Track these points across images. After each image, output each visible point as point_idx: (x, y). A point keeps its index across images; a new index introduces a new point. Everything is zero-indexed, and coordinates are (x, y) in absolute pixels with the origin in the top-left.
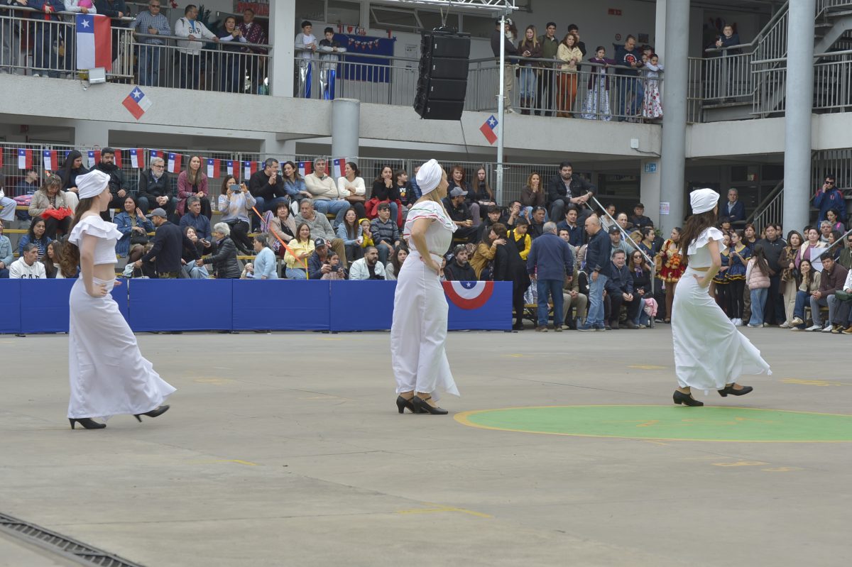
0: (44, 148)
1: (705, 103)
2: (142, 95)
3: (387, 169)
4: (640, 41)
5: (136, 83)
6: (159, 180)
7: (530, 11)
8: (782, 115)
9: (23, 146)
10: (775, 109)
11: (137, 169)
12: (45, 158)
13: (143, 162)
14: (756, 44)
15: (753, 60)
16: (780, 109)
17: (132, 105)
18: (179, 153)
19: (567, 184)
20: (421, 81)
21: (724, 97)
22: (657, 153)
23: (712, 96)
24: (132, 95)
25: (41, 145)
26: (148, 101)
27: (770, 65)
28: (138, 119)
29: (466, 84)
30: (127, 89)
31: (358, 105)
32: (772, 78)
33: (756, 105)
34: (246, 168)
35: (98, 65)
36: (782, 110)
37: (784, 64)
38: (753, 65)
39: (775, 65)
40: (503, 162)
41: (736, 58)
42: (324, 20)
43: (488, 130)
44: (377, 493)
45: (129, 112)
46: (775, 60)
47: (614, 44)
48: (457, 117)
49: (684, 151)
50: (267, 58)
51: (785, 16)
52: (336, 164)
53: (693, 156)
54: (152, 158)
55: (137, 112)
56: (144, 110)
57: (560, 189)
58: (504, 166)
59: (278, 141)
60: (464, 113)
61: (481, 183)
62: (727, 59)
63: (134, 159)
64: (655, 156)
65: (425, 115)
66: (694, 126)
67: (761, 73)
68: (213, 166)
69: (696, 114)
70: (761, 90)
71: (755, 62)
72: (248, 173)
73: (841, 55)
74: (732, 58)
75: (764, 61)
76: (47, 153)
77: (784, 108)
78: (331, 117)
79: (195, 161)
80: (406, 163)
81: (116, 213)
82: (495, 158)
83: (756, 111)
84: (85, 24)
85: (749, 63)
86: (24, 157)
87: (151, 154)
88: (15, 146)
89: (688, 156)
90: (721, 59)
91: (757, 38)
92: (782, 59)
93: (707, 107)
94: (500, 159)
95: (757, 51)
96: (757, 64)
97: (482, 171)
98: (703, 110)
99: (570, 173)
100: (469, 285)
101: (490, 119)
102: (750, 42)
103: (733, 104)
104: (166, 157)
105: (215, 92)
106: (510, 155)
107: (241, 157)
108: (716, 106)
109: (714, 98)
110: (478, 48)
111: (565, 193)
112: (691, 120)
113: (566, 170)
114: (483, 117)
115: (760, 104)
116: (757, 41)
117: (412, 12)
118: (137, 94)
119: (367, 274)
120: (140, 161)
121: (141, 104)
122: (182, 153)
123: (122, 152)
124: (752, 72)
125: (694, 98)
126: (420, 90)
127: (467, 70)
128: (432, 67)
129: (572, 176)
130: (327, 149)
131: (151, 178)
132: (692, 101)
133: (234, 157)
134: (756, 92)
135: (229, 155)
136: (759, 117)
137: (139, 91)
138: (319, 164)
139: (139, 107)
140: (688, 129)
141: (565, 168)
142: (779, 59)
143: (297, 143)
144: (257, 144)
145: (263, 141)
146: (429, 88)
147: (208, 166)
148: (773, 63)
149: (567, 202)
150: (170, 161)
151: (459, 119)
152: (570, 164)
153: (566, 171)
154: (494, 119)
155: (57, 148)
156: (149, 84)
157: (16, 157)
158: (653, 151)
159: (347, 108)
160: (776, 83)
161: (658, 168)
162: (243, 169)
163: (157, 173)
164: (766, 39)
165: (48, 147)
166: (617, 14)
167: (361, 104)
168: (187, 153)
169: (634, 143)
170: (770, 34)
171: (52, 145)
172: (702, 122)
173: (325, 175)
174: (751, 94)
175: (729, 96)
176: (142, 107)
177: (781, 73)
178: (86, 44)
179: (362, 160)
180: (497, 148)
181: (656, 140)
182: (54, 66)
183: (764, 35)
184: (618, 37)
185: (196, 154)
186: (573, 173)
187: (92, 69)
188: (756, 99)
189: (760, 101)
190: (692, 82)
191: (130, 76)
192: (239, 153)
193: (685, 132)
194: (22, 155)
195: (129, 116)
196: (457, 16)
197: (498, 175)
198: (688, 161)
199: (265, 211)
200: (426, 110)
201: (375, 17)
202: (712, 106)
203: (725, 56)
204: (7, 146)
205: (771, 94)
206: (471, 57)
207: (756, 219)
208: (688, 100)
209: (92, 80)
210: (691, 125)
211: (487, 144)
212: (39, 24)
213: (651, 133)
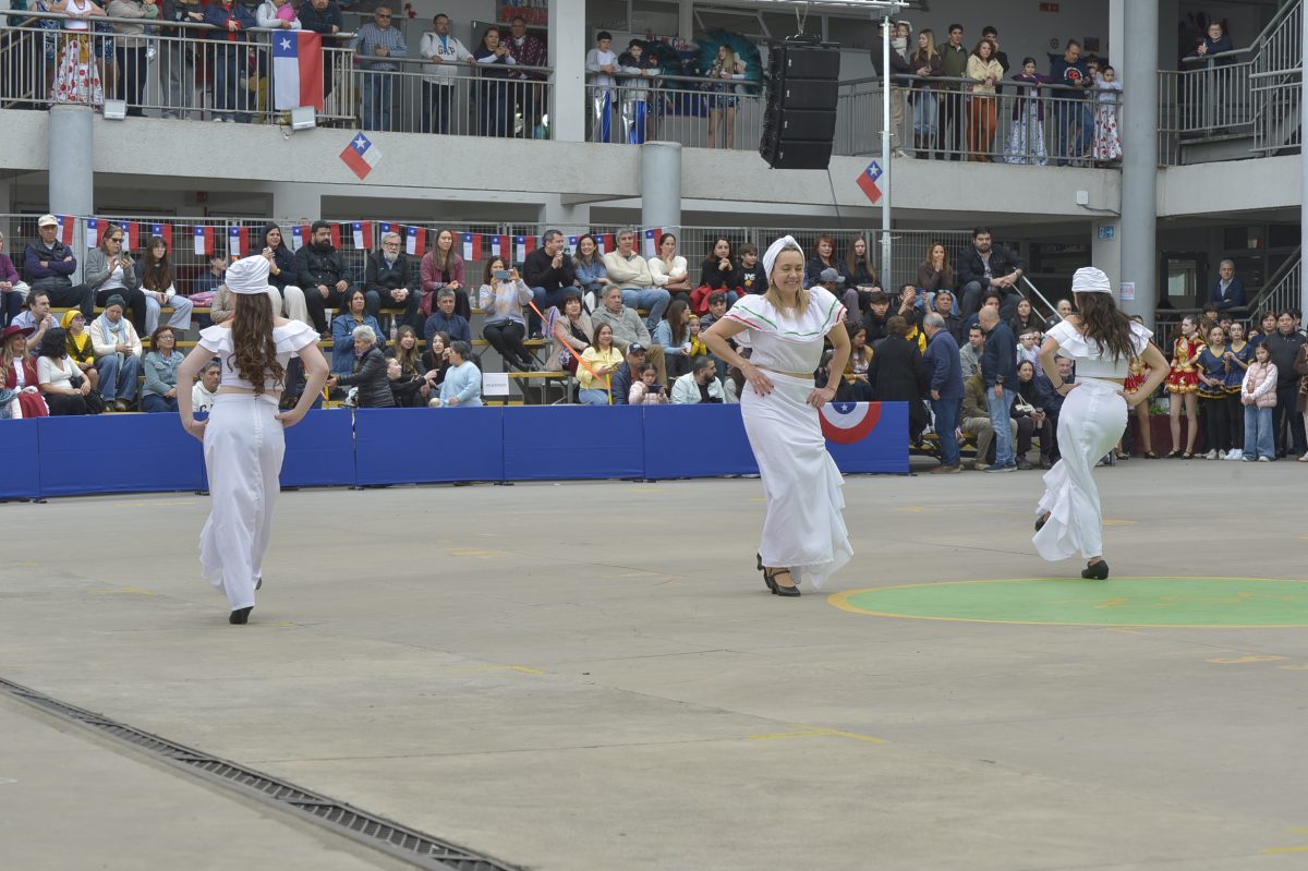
0: (230, 224)
1: (1184, 137)
2: (368, 144)
3: (722, 243)
4: (1086, 48)
5: (358, 126)
6: (395, 264)
7: (925, 9)
8: (1297, 151)
9: (201, 222)
10: (1287, 143)
11: (362, 250)
12: (232, 238)
13: (370, 240)
14: (1257, 49)
15: (1253, 72)
16: (1294, 142)
17: (354, 158)
18: (422, 225)
19: (985, 258)
20: (770, 114)
21: (1211, 127)
22: (1116, 209)
23: (1194, 126)
24: (353, 144)
25: (226, 219)
26: (377, 153)
27: (1277, 79)
28: (362, 178)
29: (835, 116)
30: (345, 137)
31: (679, 150)
32: (1281, 98)
33: (1258, 137)
34: (519, 246)
35: (304, 102)
36: (1297, 145)
37: (1298, 77)
38: (1253, 79)
39: (1285, 79)
40: (891, 228)
41: (1228, 70)
42: (627, 30)
43: (868, 182)
44: (720, 711)
45: (349, 168)
46: (1285, 71)
47: (1049, 54)
48: (822, 163)
49: (1154, 206)
50: (545, 86)
51: (1299, 8)
52: (648, 237)
53: (1168, 214)
54: (384, 234)
55: (361, 168)
56: (372, 166)
57: (974, 266)
58: (892, 234)
59: (564, 205)
60: (835, 160)
61: (859, 260)
62: (1215, 71)
63: (358, 237)
64: (1113, 215)
65: (776, 163)
66: (1168, 171)
67: (1265, 91)
68: (471, 244)
69: (1172, 153)
70: (1265, 115)
71: (1256, 75)
72: (521, 253)
74: (1222, 70)
75: (1269, 73)
76: (235, 232)
77: (1300, 142)
78: (641, 168)
79: (444, 238)
80: (749, 232)
81: (334, 315)
82: (878, 223)
83: (1258, 146)
84: (286, 44)
85: (1247, 77)
86: (203, 238)
87: (381, 228)
88: (190, 222)
89: (1161, 213)
90: (1206, 72)
91: (1257, 40)
92: (1295, 70)
93: (1187, 142)
94: (886, 225)
95: (1258, 59)
96: (1258, 79)
97: (860, 242)
98: (1182, 146)
99: (989, 242)
100: (844, 408)
101: (871, 166)
102: (1248, 47)
103: (1225, 137)
104: (404, 233)
105: (473, 137)
106: (901, 219)
107: (511, 230)
108: (1200, 140)
109: (1197, 129)
110: (852, 64)
111: (983, 272)
112: (1164, 162)
113: (981, 239)
114: (860, 165)
115: (1265, 136)
116: (1258, 45)
117: (754, 15)
118: (360, 143)
119: (698, 396)
120: (366, 240)
121: (368, 157)
122: (426, 226)
123: (341, 226)
124: (1251, 90)
125: (1168, 129)
126: (769, 127)
127: (836, 96)
128: (785, 93)
129: (992, 247)
130: (635, 216)
131: (383, 262)
132: (1164, 134)
133: (501, 229)
134: (1258, 119)
135: (495, 227)
136: (1264, 155)
137: (364, 138)
138: (624, 239)
139: (364, 162)
140: (1160, 175)
141: (980, 236)
142: (1290, 70)
143: (591, 208)
144: (534, 211)
145: (542, 206)
146: (782, 124)
147: (465, 244)
148: (1282, 76)
149: (985, 284)
150: (409, 238)
151: (826, 168)
152: (988, 230)
153: (983, 240)
154: (877, 166)
155: (248, 223)
156: (377, 128)
157: (191, 238)
158: (1109, 208)
159: (662, 154)
160: (1287, 106)
161: (1117, 233)
162: (515, 248)
163: (391, 255)
164: (1271, 41)
165: (236, 223)
166: (1052, 10)
167: (683, 149)
168: (433, 226)
169: (1082, 197)
170: (1277, 35)
171: (242, 220)
172: (1180, 163)
173: (633, 253)
174: (1250, 123)
175: (1218, 126)
176: (368, 162)
177: (1294, 90)
178: (287, 73)
179: (687, 230)
180: (881, 208)
181: (1113, 192)
182: (242, 106)
183: (1268, 35)
184: (1055, 43)
185: (445, 227)
186: (993, 242)
187: (296, 109)
188: (1258, 129)
189: (1265, 132)
190: (1165, 106)
191: (351, 117)
192: (508, 224)
193: (1155, 178)
194: (200, 235)
195: (348, 174)
196: (820, 18)
197: (884, 248)
198: (1160, 220)
199: (547, 307)
200: (777, 155)
201: (700, 22)
202: (1194, 141)
203: (1211, 68)
204: (179, 222)
205: (1280, 121)
206: (841, 78)
207: (1261, 304)
208: (1159, 133)
209: (296, 125)
210: (1164, 168)
211: (868, 203)
212: (221, 47)
213: (1105, 182)
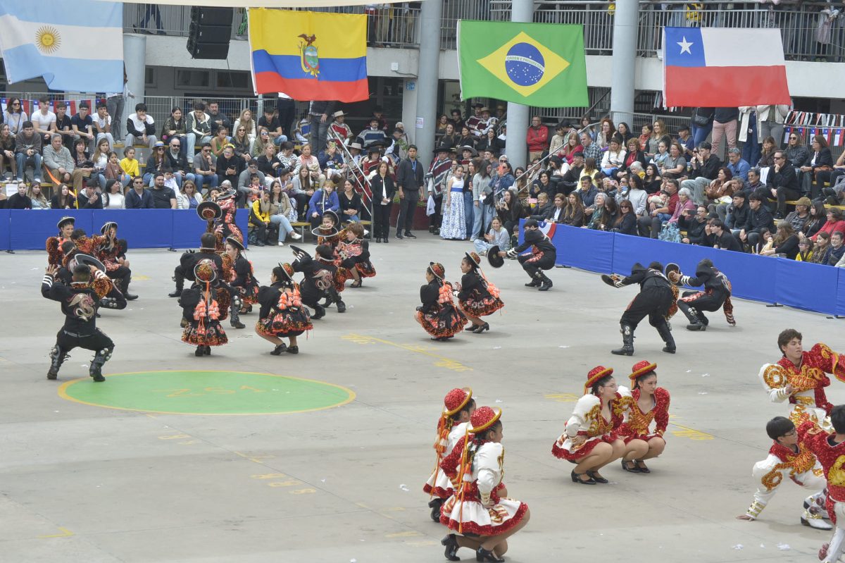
22: (415, 74)
29: (231, 29)
31: (145, 39)
32: (505, 18)
38: (493, 4)
48: (223, 56)
49: (438, 73)
64: (413, 77)
65: (195, 56)
66: (446, 52)
69: (448, 42)
73: (555, 5)
75: (500, 2)
89: (441, 77)
107: (30, 97)
112: (444, 47)
124: (491, 10)
125: (447, 28)
126: (192, 34)
128: (200, 16)
132: (445, 30)
140: (442, 55)
148: (508, 4)
151: (225, 58)
158: (411, 73)
159: (134, 42)
161: (416, 88)
169: (394, 66)
172: (453, 48)
181: (414, 63)
190: (446, 13)
193: (438, 57)
197: (259, 106)
198: (440, 81)
200: (195, 51)
208: (441, 30)
210: (444, 51)
213: (410, 57)
